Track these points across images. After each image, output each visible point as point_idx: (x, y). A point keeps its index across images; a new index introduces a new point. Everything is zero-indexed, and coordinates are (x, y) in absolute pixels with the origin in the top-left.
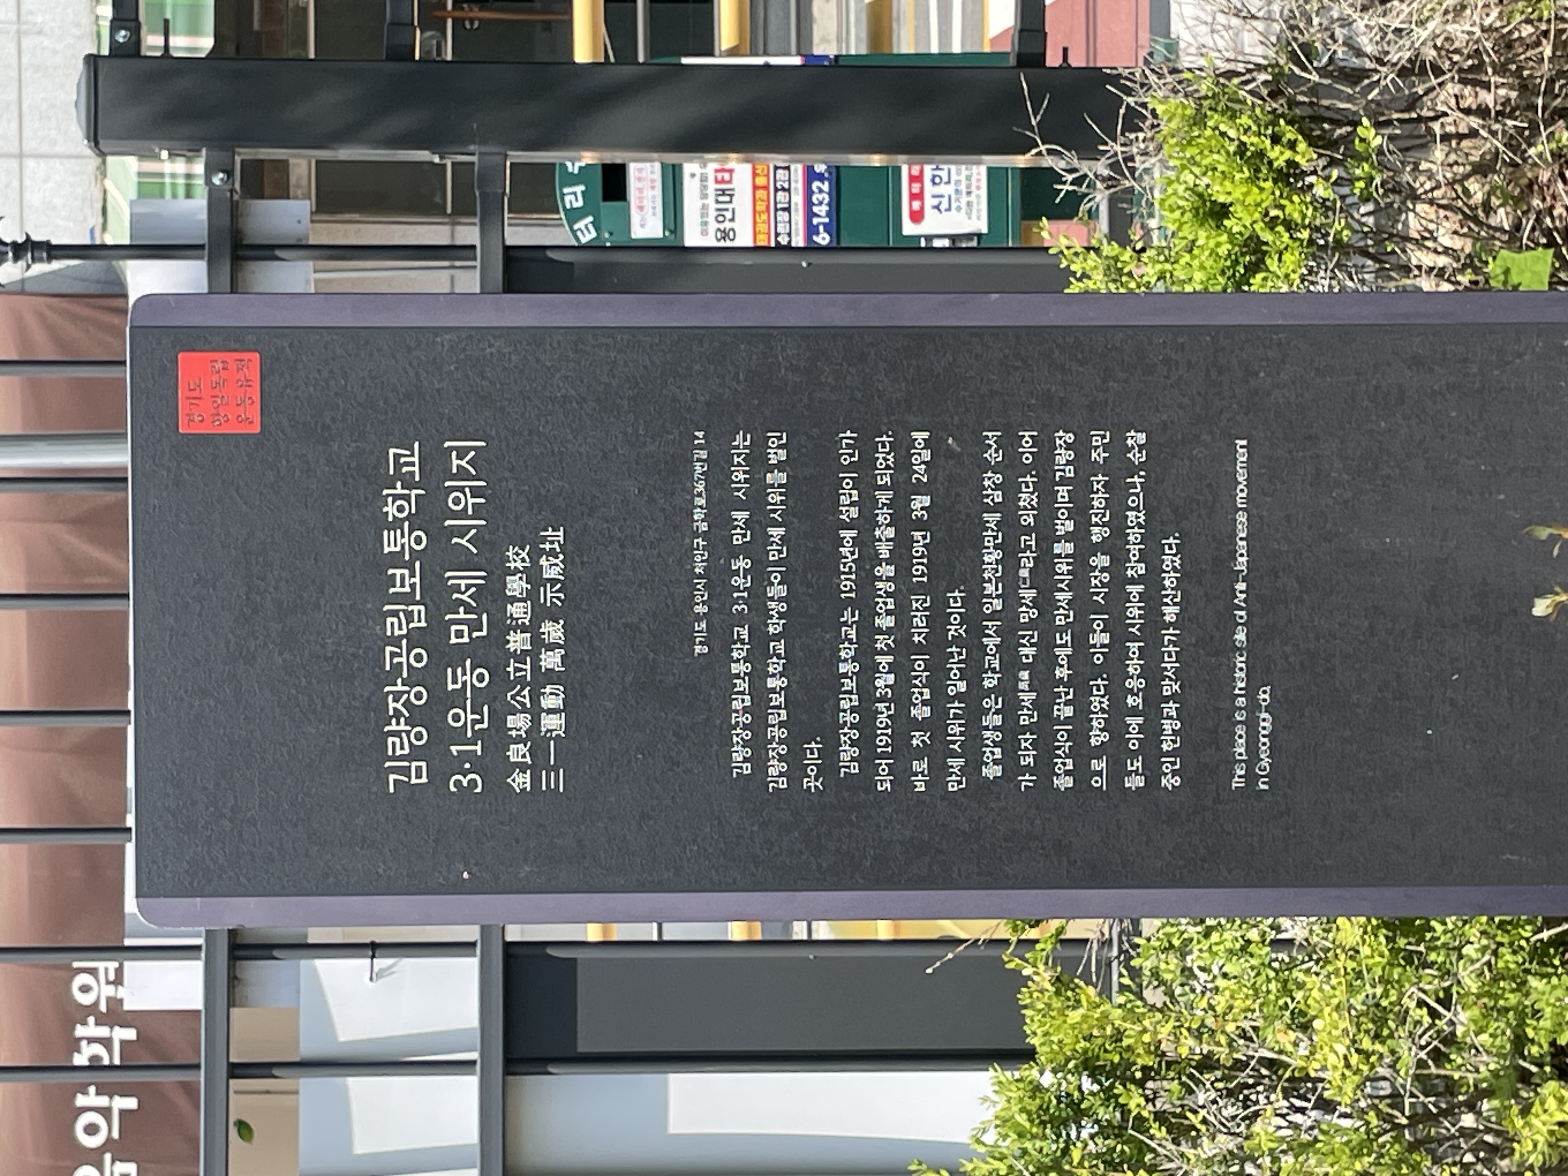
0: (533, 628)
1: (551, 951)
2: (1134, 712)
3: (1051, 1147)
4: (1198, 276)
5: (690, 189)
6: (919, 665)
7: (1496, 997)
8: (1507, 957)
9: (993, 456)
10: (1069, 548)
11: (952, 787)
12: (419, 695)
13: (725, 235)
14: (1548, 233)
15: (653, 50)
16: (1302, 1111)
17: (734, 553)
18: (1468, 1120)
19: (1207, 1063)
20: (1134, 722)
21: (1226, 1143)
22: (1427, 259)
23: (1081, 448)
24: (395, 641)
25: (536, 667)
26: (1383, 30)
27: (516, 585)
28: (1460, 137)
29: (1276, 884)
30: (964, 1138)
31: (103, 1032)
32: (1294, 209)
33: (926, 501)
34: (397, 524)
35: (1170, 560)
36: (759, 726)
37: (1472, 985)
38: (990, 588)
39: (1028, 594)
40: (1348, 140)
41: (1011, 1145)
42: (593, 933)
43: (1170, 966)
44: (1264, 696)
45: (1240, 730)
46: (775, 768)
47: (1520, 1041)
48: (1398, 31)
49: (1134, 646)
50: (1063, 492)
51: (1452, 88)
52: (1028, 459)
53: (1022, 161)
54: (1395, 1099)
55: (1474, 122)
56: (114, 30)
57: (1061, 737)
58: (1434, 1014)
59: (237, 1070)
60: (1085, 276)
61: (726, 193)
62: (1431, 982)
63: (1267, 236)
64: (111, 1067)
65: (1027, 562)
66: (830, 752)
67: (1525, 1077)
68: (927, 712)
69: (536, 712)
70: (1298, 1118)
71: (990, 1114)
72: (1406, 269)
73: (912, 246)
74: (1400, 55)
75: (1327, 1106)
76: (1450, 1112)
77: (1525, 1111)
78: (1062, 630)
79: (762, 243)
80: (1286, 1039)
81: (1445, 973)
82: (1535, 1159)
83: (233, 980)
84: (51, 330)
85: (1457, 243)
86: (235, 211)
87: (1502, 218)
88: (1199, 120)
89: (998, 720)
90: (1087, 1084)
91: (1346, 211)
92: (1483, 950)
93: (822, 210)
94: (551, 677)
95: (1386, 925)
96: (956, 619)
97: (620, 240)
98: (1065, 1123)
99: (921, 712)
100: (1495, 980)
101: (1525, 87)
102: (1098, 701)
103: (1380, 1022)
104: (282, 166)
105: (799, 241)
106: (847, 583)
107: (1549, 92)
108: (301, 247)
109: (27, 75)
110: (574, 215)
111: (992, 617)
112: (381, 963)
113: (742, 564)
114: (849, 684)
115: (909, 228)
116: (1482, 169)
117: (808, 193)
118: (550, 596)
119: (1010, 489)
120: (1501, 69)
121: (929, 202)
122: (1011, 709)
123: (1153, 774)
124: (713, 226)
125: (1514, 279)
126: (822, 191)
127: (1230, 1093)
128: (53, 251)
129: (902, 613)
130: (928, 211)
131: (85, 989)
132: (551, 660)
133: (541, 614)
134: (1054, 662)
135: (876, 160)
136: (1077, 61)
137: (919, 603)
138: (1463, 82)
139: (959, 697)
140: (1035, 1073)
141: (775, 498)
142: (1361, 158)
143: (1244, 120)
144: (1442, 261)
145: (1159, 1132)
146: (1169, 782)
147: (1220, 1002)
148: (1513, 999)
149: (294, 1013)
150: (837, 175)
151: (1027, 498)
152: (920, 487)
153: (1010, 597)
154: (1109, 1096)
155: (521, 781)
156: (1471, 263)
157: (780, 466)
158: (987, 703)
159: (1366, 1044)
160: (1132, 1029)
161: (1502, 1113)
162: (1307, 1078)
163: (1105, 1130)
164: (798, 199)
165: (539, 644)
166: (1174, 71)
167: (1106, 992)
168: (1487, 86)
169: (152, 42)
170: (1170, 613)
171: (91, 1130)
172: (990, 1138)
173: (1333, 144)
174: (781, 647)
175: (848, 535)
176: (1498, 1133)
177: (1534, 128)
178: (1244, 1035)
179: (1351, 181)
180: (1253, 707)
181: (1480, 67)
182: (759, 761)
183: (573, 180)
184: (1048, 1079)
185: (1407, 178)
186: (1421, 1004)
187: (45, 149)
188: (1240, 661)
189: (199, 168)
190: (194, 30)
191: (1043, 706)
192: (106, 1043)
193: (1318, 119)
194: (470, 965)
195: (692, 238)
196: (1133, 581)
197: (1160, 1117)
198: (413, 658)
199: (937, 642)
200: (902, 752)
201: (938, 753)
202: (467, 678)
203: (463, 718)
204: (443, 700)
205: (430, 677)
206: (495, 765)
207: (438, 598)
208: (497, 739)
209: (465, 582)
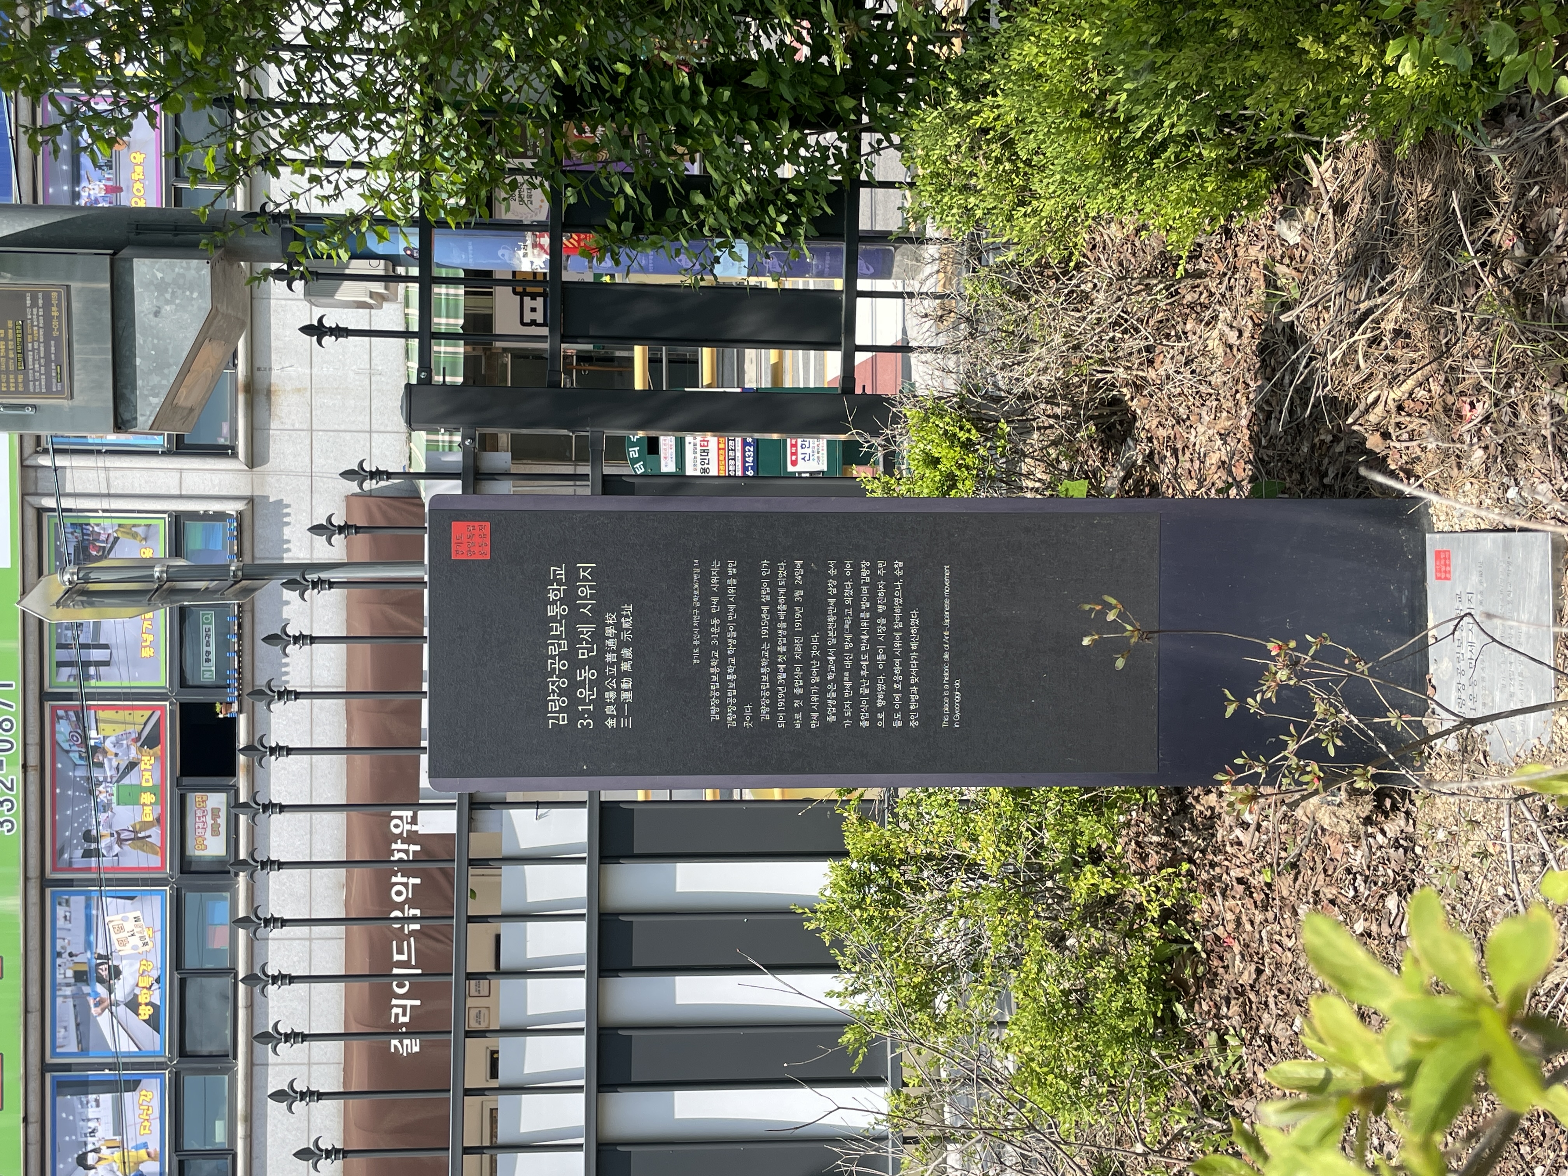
0: (618, 651)
1: (622, 806)
2: (897, 691)
3: (856, 897)
4: (926, 491)
5: (689, 449)
6: (798, 670)
7: (1063, 826)
8: (1068, 808)
9: (832, 572)
10: (868, 615)
11: (813, 726)
12: (564, 683)
13: (705, 470)
14: (1086, 473)
15: (670, 384)
16: (973, 880)
17: (713, 616)
18: (1049, 884)
19: (929, 857)
20: (897, 696)
21: (937, 894)
22: (1030, 484)
23: (873, 569)
24: (553, 657)
25: (619, 669)
26: (1010, 379)
27: (610, 631)
28: (1046, 428)
29: (964, 771)
30: (816, 893)
31: (405, 847)
32: (970, 460)
33: (802, 593)
34: (554, 602)
35: (914, 621)
36: (723, 697)
37: (1051, 819)
38: (831, 634)
39: (848, 637)
40: (994, 429)
41: (837, 896)
42: (640, 796)
43: (912, 812)
44: (957, 684)
45: (946, 700)
46: (731, 717)
47: (1074, 847)
48: (1017, 379)
49: (897, 661)
50: (865, 589)
51: (1043, 406)
52: (848, 574)
53: (842, 437)
54: (1016, 873)
55: (1052, 421)
56: (419, 371)
57: (864, 703)
58: (1034, 834)
59: (473, 863)
60: (873, 491)
61: (705, 452)
62: (1032, 819)
63: (958, 473)
64: (409, 861)
65: (848, 621)
66: (756, 710)
67: (1076, 864)
68: (801, 691)
69: (619, 690)
70: (971, 883)
71: (827, 882)
72: (1021, 488)
73: (792, 476)
74: (1018, 390)
75: (985, 877)
76: (1042, 880)
77: (1076, 879)
78: (864, 653)
79: (722, 474)
80: (966, 845)
81: (1039, 815)
82: (1081, 901)
83: (471, 819)
84: (384, 514)
85: (1044, 477)
86: (476, 457)
87: (1064, 466)
88: (926, 419)
89: (834, 695)
90: (873, 868)
91: (994, 461)
92: (1057, 804)
93: (750, 459)
94: (626, 674)
95: (1012, 792)
96: (815, 648)
97: (654, 472)
98: (863, 885)
99: (798, 691)
100: (1062, 818)
101: (1075, 405)
102: (881, 686)
103: (1010, 838)
104: (495, 437)
105: (739, 473)
106: (765, 631)
107: (1086, 408)
108: (506, 475)
109: (374, 394)
110: (634, 461)
111: (832, 647)
112: (541, 811)
113: (716, 621)
114: (765, 678)
115: (790, 469)
116: (1055, 443)
117: (744, 452)
118: (626, 636)
119: (840, 588)
120: (1064, 397)
121: (800, 456)
122: (840, 690)
123: (906, 720)
124: (699, 466)
125: (1070, 493)
126: (750, 451)
127: (940, 871)
128: (389, 475)
129: (790, 645)
130: (800, 461)
131: (397, 826)
132: (626, 666)
133: (622, 644)
134: (860, 668)
135: (775, 436)
136: (869, 391)
137: (798, 641)
138: (1047, 403)
139: (816, 684)
140: (849, 862)
141: (731, 591)
142: (1000, 437)
143: (947, 419)
144: (1037, 485)
145: (907, 890)
146: (914, 724)
147: (936, 828)
148: (1071, 826)
149: (500, 835)
150: (757, 443)
151: (848, 592)
152: (799, 587)
153: (840, 638)
154: (884, 873)
155: (611, 723)
156: (1050, 486)
157: (734, 577)
158: (830, 687)
159: (1003, 847)
160: (894, 840)
161: (1065, 880)
162: (976, 864)
163: (881, 889)
164: (739, 454)
165: (620, 658)
166: (915, 396)
167: (882, 825)
168: (1058, 405)
169: (438, 379)
170: (914, 646)
171: (399, 893)
172: (828, 893)
173: (987, 430)
174: (733, 661)
175: (765, 608)
176: (1063, 890)
177: (1079, 425)
178: (946, 844)
179: (996, 448)
180: (952, 689)
181: (1054, 396)
182: (723, 713)
183: (634, 445)
184: (855, 865)
185: (1021, 446)
186: (1028, 829)
187: (382, 429)
188: (946, 668)
189: (457, 438)
190: (454, 374)
191: (855, 688)
192: (406, 852)
193: (980, 419)
194: (583, 813)
195: (689, 472)
196: (897, 630)
197: (907, 882)
198: (561, 665)
199: (806, 659)
200: (790, 710)
201: (806, 710)
202: (587, 674)
203: (584, 693)
204: (575, 685)
205: (569, 674)
206: (599, 715)
207: (573, 637)
208: (600, 703)
209: (586, 629)
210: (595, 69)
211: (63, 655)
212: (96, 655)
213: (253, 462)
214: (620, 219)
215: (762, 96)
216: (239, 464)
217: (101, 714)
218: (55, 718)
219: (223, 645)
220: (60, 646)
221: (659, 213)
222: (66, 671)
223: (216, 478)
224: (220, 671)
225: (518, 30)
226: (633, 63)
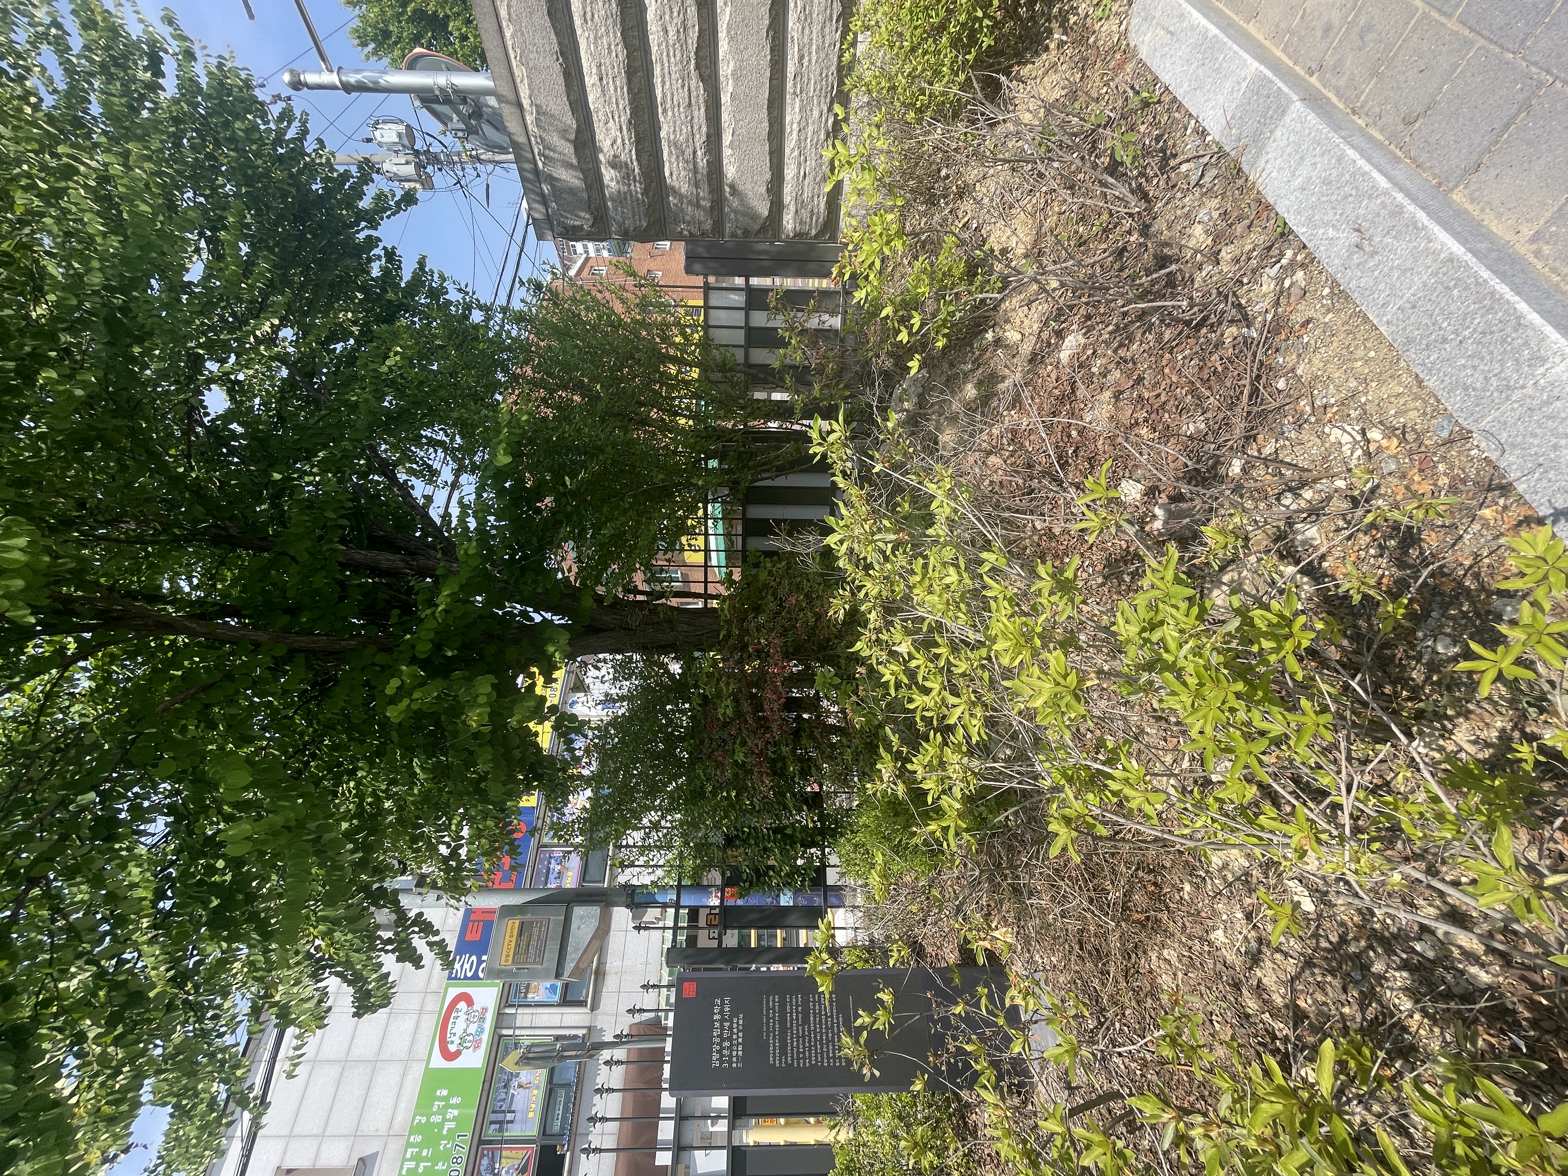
0: (737, 1034)
6: (801, 1041)
9: (811, 999)
11: (807, 1064)
12: (719, 1048)
17: (770, 1018)
24: (715, 1037)
25: (737, 1042)
27: (735, 1025)
34: (716, 1014)
35: (841, 1019)
36: (774, 1053)
38: (812, 1025)
39: (818, 1026)
46: (777, 1062)
50: (823, 1006)
52: (817, 1000)
57: (825, 1055)
65: (818, 1020)
66: (786, 1059)
68: (802, 1050)
69: (737, 1051)
78: (824, 1033)
89: (814, 1052)
94: (740, 1044)
96: (806, 1031)
102: (831, 1047)
106: (788, 1024)
111: (812, 1031)
113: (771, 1021)
114: (789, 1045)
118: (740, 1027)
119: (814, 1006)
122: (816, 1049)
129: (798, 1030)
132: (740, 1040)
133: (739, 1031)
134: (823, 1040)
137: (800, 1029)
139: (807, 1047)
141: (777, 1008)
151: (817, 1007)
153: (815, 1027)
155: (734, 1065)
157: (777, 1002)
158: (812, 1048)
165: (738, 1037)
174: (778, 1037)
175: (788, 1015)
182: (774, 1060)
191: (821, 1049)
198: (717, 1040)
199: (803, 1036)
200: (798, 1059)
201: (804, 1058)
202: (726, 1044)
203: (725, 1052)
204: (722, 1048)
205: (720, 1044)
206: (730, 1062)
207: (722, 1028)
208: (731, 1056)
209: (727, 1024)
210: (736, 829)
211: (493, 1117)
212: (509, 1116)
213: (592, 1010)
214: (745, 882)
215: (791, 837)
216: (587, 1010)
217: (504, 1153)
218: (483, 1155)
219: (566, 1109)
220: (494, 1112)
221: (758, 879)
222: (493, 1126)
223: (576, 1017)
224: (562, 1127)
225: (713, 818)
226: (749, 827)
